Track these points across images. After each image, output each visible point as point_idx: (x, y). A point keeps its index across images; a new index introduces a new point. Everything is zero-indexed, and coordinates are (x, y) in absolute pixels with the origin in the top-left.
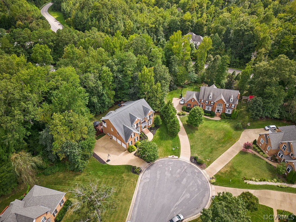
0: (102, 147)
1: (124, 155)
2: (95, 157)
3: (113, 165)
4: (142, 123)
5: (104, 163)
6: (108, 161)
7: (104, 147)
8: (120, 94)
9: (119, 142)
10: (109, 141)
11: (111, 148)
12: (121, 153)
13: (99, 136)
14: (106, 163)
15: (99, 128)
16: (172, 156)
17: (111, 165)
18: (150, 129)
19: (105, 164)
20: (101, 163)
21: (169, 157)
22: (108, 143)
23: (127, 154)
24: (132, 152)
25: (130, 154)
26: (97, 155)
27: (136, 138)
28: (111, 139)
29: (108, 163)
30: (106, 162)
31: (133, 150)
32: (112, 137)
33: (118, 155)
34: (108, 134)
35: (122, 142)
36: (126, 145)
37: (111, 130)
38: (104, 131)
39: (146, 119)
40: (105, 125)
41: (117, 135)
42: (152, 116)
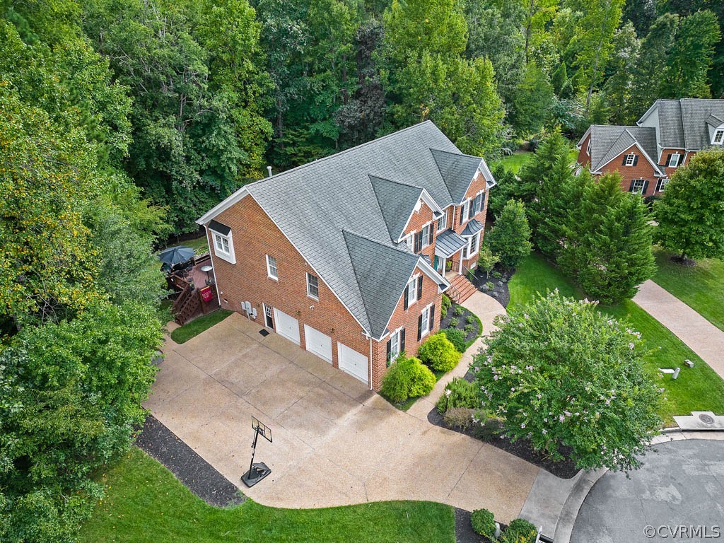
0: (210, 382)
1: (360, 426)
2: (156, 451)
3: (298, 512)
4: (440, 237)
5: (226, 491)
6: (255, 474)
7: (221, 382)
8: (294, 144)
9: (318, 344)
10: (255, 346)
11: (265, 383)
12: (339, 415)
13: (194, 323)
14: (240, 497)
15: (191, 280)
16: (696, 414)
17: (279, 505)
18: (479, 277)
19: (231, 507)
20: (203, 492)
21: (682, 421)
22: (245, 356)
23: (381, 419)
24: (411, 400)
25: (398, 419)
26: (174, 439)
27: (425, 311)
28: (264, 333)
29: (257, 494)
30: (242, 488)
31: (416, 389)
32: (271, 322)
33: (320, 429)
34: (247, 305)
35: (339, 344)
36: (369, 359)
37: (267, 275)
38: (222, 293)
39: (458, 217)
40: (227, 249)
41: (309, 295)
42: (482, 209)
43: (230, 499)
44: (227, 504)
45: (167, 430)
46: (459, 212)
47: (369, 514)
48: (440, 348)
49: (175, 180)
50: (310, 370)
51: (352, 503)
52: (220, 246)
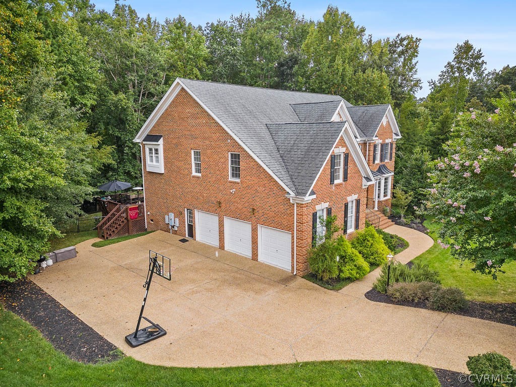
0: (118, 269)
1: (283, 300)
7: (129, 269)
9: (237, 237)
10: (172, 248)
14: (117, 356)
19: (100, 364)
27: (350, 200)
28: (184, 241)
30: (123, 348)
32: (191, 229)
34: (170, 217)
35: (259, 227)
36: (293, 237)
37: (191, 173)
38: (149, 213)
39: (372, 153)
40: (157, 161)
41: (231, 179)
42: (391, 159)
43: (103, 356)
44: (96, 361)
45: (53, 300)
46: (372, 149)
47: (300, 373)
48: (370, 239)
49: (127, 146)
50: (228, 262)
51: (274, 362)
52: (152, 161)
